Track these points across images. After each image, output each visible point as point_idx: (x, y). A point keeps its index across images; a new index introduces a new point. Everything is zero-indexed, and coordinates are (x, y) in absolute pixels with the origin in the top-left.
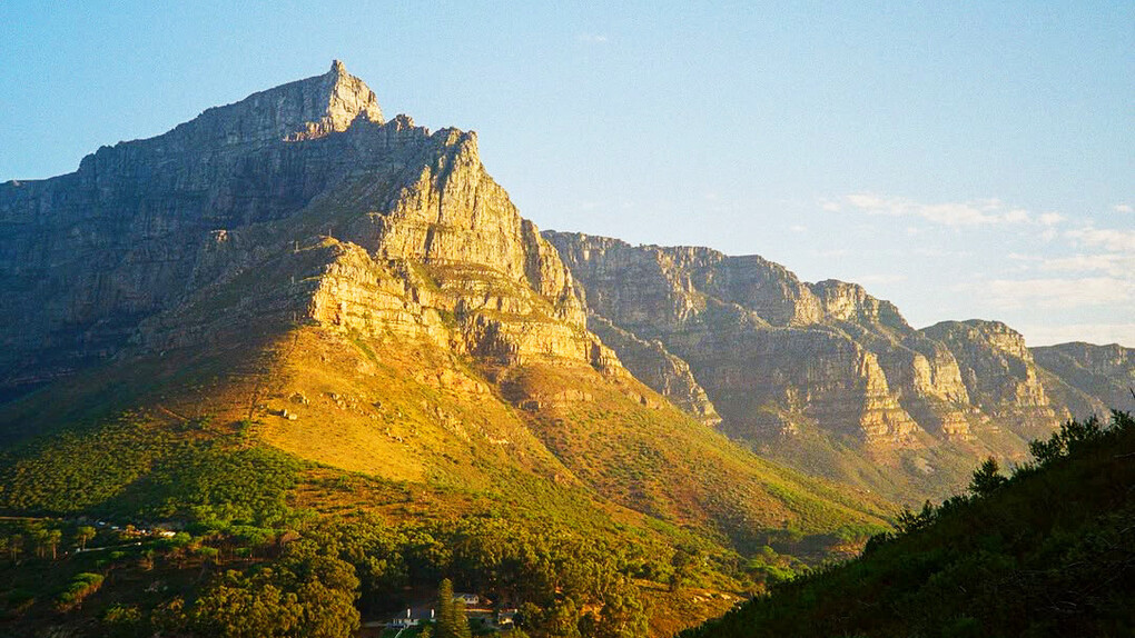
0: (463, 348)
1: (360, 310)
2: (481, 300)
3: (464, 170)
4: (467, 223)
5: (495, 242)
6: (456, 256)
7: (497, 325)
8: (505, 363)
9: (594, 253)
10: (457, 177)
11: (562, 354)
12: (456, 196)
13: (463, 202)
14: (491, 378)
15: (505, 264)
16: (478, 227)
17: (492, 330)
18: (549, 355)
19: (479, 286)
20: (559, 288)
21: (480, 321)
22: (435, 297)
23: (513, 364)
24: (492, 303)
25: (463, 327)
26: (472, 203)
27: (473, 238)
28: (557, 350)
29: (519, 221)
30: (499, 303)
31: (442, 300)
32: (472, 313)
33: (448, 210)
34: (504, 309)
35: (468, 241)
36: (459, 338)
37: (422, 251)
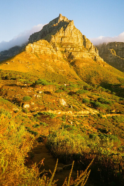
0: (66, 57)
1: (38, 49)
2: (70, 49)
3: (69, 27)
4: (70, 36)
5: (76, 39)
6: (67, 42)
7: (72, 53)
8: (72, 59)
9: (118, 45)
10: (68, 28)
11: (85, 57)
12: (67, 31)
13: (69, 32)
14: (69, 62)
15: (78, 43)
16: (72, 37)
17: (71, 53)
18: (83, 58)
19: (70, 46)
20: (90, 47)
21: (69, 52)
22: (60, 48)
23: (74, 59)
24: (72, 49)
25: (66, 53)
26: (71, 32)
27: (71, 39)
28: (84, 57)
29: (82, 36)
30: (73, 49)
31: (62, 49)
32: (67, 51)
33: (66, 34)
34: (74, 50)
35: (70, 39)
36: (65, 55)
37: (60, 41)
